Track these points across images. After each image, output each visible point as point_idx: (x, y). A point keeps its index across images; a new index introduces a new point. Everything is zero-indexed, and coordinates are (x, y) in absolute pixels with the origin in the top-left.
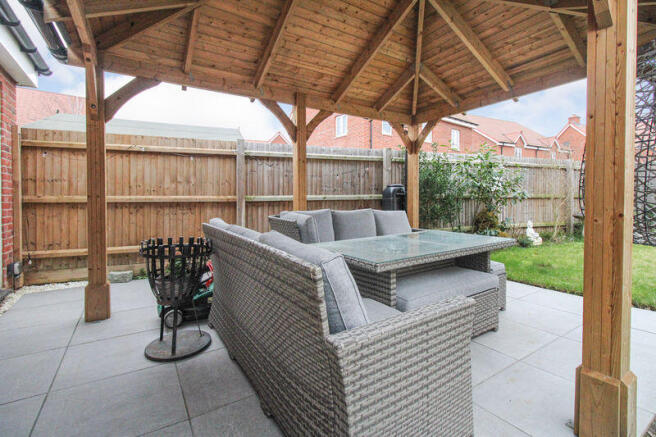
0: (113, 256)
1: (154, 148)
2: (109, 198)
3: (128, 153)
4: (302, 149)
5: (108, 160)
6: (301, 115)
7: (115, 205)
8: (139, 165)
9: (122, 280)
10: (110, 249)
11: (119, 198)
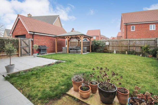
4: (79, 42)
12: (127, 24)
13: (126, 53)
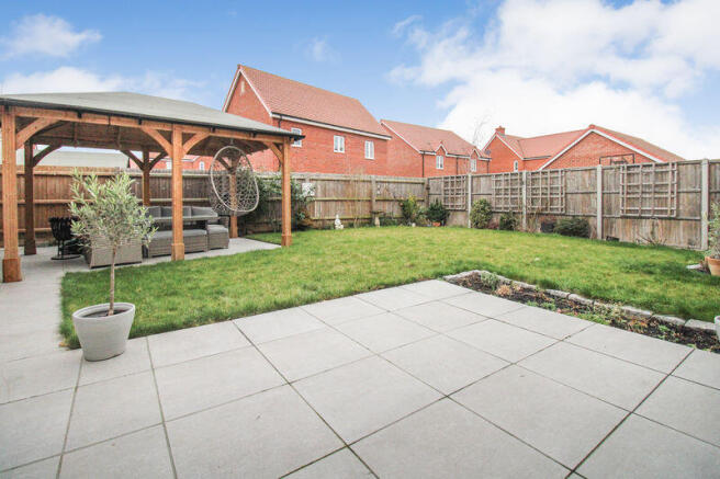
0: (37, 233)
1: (61, 173)
2: (35, 201)
3: (46, 176)
4: (146, 174)
5: (35, 181)
6: (146, 156)
7: (38, 205)
8: (53, 183)
9: (43, 246)
10: (36, 229)
11: (41, 201)
12: (284, 118)
13: (377, 221)
